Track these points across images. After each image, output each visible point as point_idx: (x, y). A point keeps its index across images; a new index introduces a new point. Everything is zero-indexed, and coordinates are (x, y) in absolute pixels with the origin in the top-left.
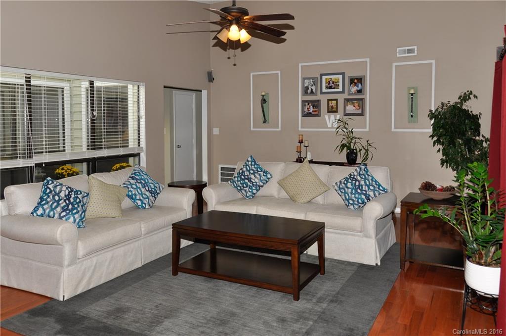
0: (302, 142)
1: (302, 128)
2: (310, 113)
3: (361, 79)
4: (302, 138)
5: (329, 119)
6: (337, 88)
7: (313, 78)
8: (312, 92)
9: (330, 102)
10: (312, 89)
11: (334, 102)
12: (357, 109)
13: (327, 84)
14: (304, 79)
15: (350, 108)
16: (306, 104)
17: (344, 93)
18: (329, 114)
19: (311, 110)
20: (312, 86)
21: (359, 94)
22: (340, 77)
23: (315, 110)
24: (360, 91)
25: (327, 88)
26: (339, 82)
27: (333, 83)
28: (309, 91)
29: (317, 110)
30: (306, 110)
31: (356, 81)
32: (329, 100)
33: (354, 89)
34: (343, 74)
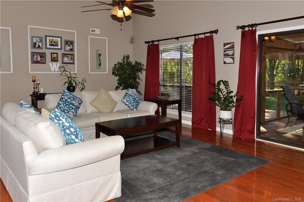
0: (35, 81)
1: (31, 71)
2: (38, 61)
3: (72, 42)
4: (35, 78)
5: (52, 65)
6: (57, 46)
7: (40, 38)
8: (39, 47)
9: (53, 55)
10: (39, 45)
11: (55, 55)
12: (70, 60)
13: (50, 43)
14: (32, 37)
15: (66, 60)
16: (35, 55)
17: (62, 50)
18: (52, 62)
19: (39, 59)
20: (39, 42)
21: (71, 51)
22: (59, 39)
23: (42, 59)
24: (71, 50)
25: (50, 45)
26: (58, 42)
27: (54, 42)
28: (37, 46)
29: (43, 59)
30: (35, 59)
31: (69, 43)
32: (52, 53)
33: (68, 48)
34: (61, 38)
